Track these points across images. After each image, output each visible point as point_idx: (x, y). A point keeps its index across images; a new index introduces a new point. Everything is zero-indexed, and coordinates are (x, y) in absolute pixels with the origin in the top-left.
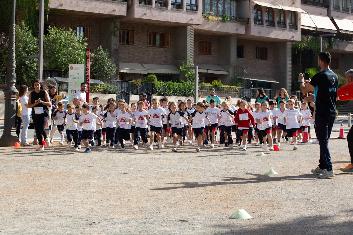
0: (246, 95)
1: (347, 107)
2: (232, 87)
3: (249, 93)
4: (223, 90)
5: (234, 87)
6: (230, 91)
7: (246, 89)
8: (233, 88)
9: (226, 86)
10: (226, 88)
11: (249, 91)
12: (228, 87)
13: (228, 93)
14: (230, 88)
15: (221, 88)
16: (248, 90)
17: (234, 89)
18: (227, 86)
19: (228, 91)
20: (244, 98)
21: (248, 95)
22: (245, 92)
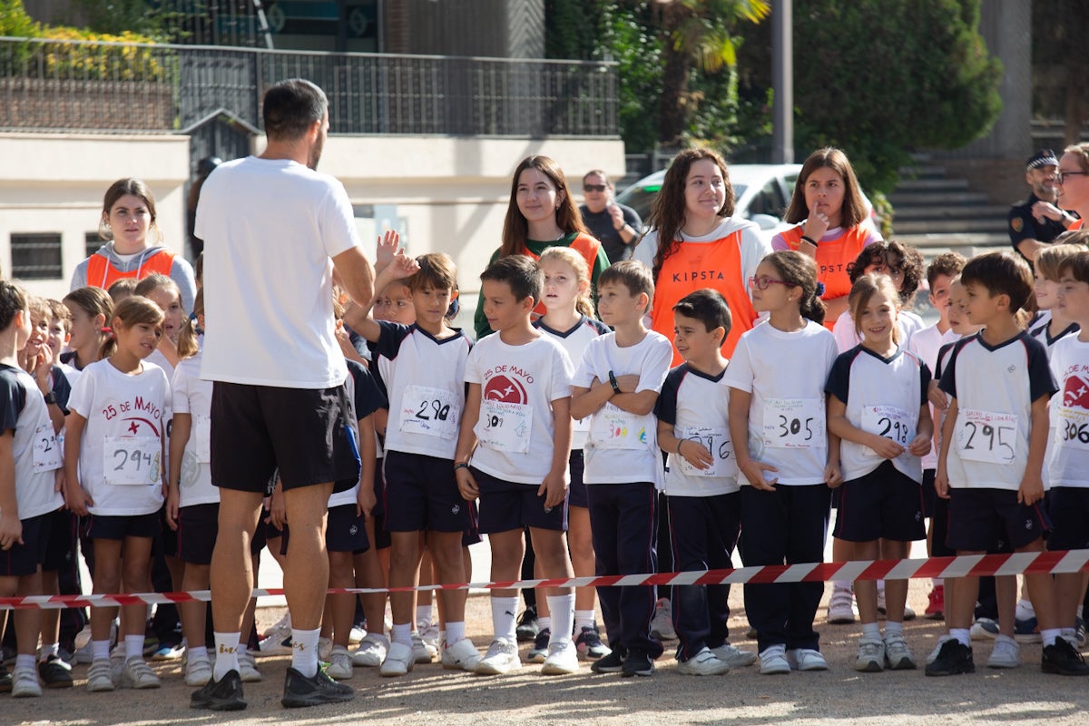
0: (216, 106)
1: (942, 170)
2: (109, 41)
3: (246, 85)
4: (38, 68)
5: (128, 42)
6: (93, 76)
7: (222, 60)
8: (116, 52)
9: (64, 36)
10: (63, 52)
11: (246, 73)
12: (83, 41)
13: (80, 93)
14: (93, 52)
15: (26, 56)
16: (236, 62)
17: (123, 59)
18: (74, 32)
19: (78, 74)
20: (203, 128)
21: (236, 106)
22: (215, 79)
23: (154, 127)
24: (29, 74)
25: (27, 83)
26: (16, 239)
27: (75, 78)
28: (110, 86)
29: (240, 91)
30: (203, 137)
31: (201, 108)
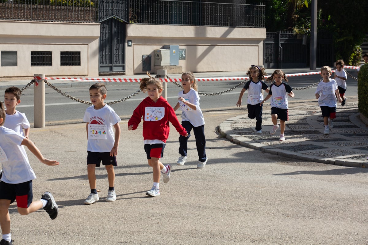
0: (113, 15)
3: (124, 9)
16: (120, 2)
20: (108, 21)
21: (120, 15)
22: (112, 6)
23: (89, 21)
24: (40, 4)
25: (39, 6)
26: (32, 53)
27: (58, 5)
28: (71, 8)
29: (122, 10)
30: (108, 24)
31: (106, 15)
